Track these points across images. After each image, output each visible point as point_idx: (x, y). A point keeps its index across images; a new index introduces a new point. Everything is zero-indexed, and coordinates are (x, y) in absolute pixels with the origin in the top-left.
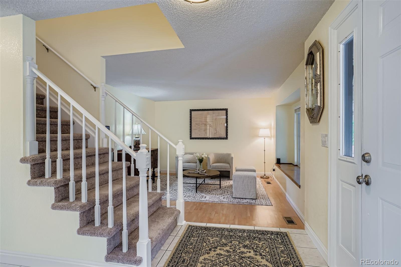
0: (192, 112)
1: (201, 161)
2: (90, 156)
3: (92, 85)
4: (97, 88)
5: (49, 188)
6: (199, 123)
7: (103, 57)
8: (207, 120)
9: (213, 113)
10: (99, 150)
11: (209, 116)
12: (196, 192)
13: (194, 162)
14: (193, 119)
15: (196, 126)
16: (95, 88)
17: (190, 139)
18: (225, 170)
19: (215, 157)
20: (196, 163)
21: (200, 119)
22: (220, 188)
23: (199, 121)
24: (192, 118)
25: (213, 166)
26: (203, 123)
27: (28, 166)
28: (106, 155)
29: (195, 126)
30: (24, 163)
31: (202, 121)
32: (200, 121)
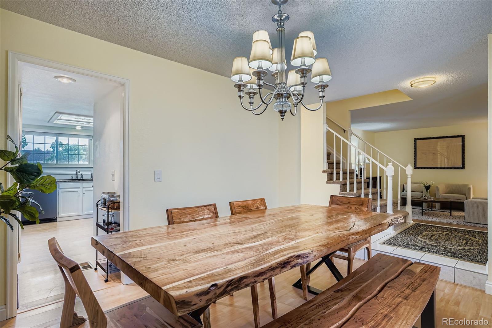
0: (417, 140)
1: (428, 188)
2: (345, 173)
3: (343, 130)
4: (346, 131)
5: (338, 185)
6: (426, 152)
7: (349, 111)
8: (438, 149)
9: (445, 141)
10: (350, 170)
11: (441, 145)
12: (422, 215)
13: (419, 191)
14: (419, 149)
16: (345, 131)
17: (415, 169)
18: (459, 201)
19: (446, 187)
20: (422, 192)
21: (428, 148)
22: (451, 215)
24: (417, 147)
25: (443, 195)
26: (432, 152)
27: (326, 174)
28: (353, 174)
29: (421, 155)
30: (325, 173)
31: (429, 150)
32: (427, 150)
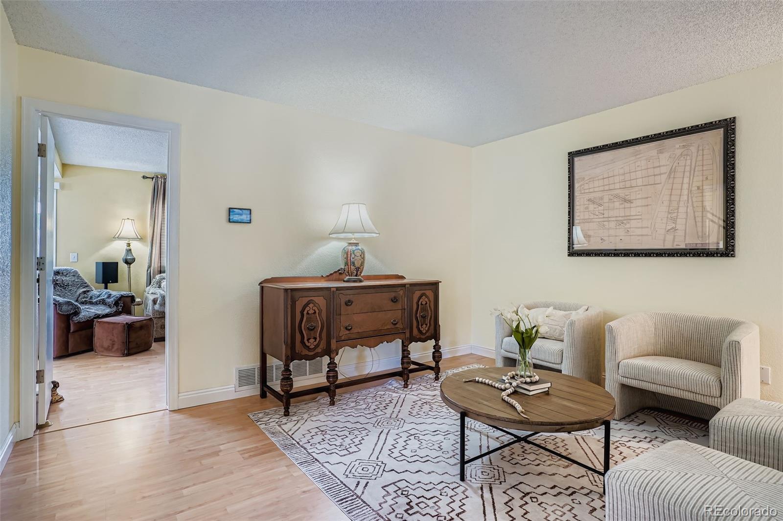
0: (576, 159)
6: (602, 198)
9: (660, 152)
14: (581, 186)
15: (591, 207)
17: (569, 255)
21: (606, 181)
23: (601, 189)
24: (576, 181)
25: (627, 365)
26: (617, 196)
29: (587, 208)
31: (612, 187)
32: (607, 188)
